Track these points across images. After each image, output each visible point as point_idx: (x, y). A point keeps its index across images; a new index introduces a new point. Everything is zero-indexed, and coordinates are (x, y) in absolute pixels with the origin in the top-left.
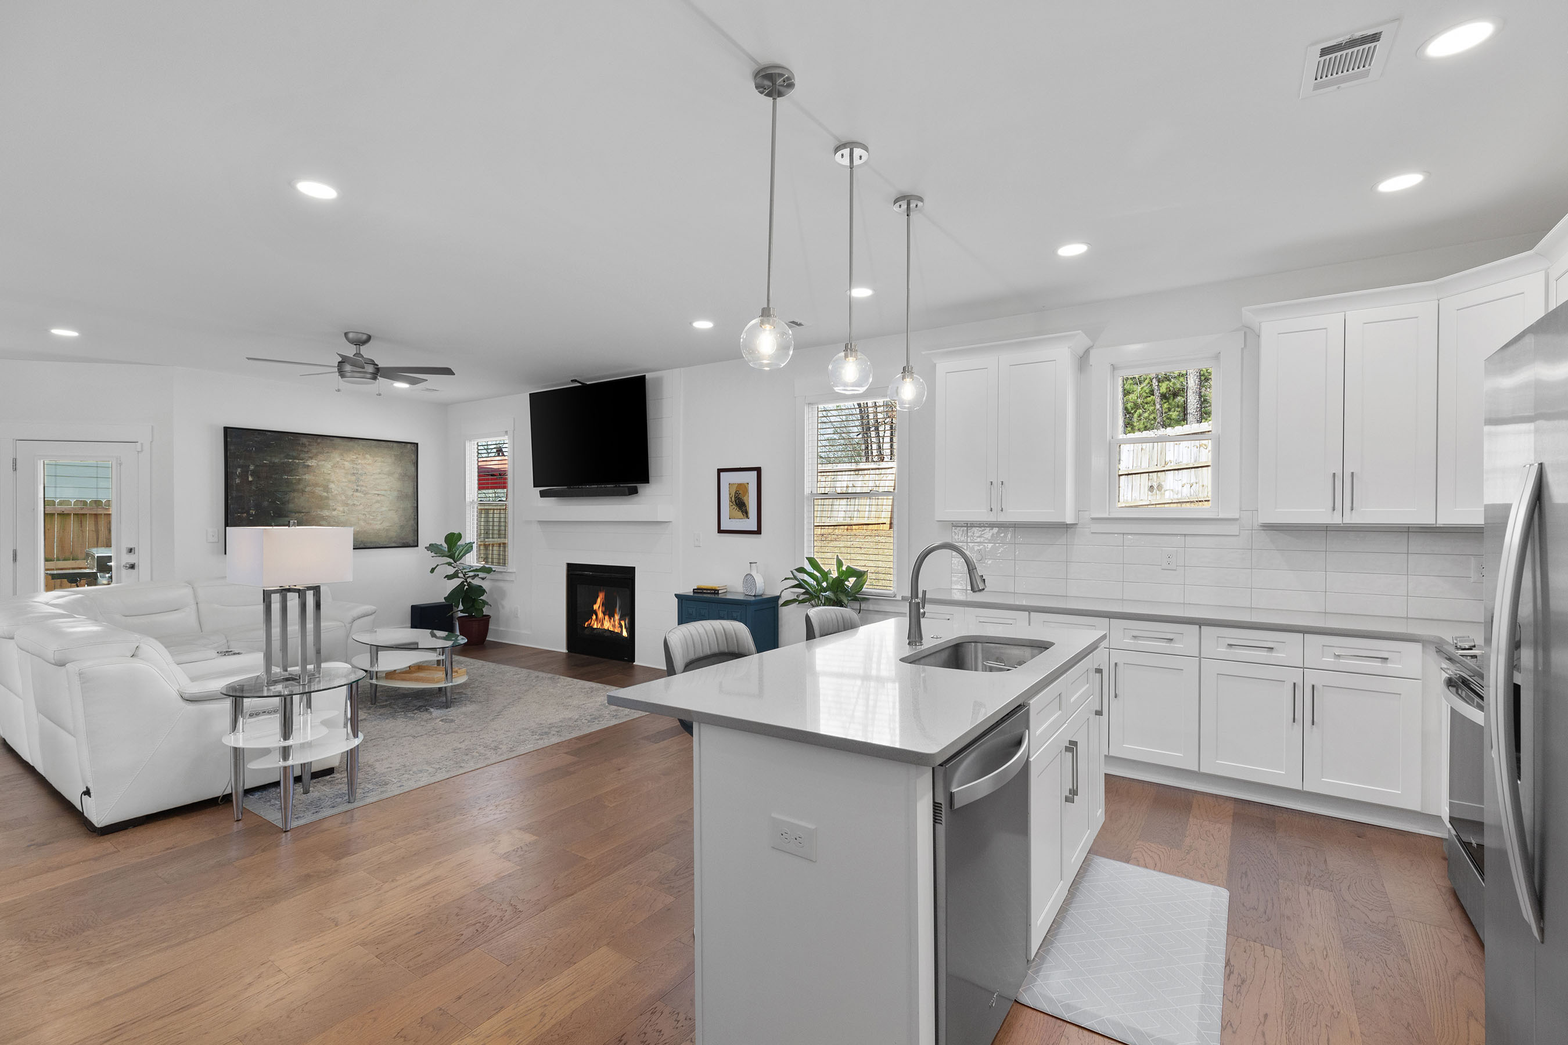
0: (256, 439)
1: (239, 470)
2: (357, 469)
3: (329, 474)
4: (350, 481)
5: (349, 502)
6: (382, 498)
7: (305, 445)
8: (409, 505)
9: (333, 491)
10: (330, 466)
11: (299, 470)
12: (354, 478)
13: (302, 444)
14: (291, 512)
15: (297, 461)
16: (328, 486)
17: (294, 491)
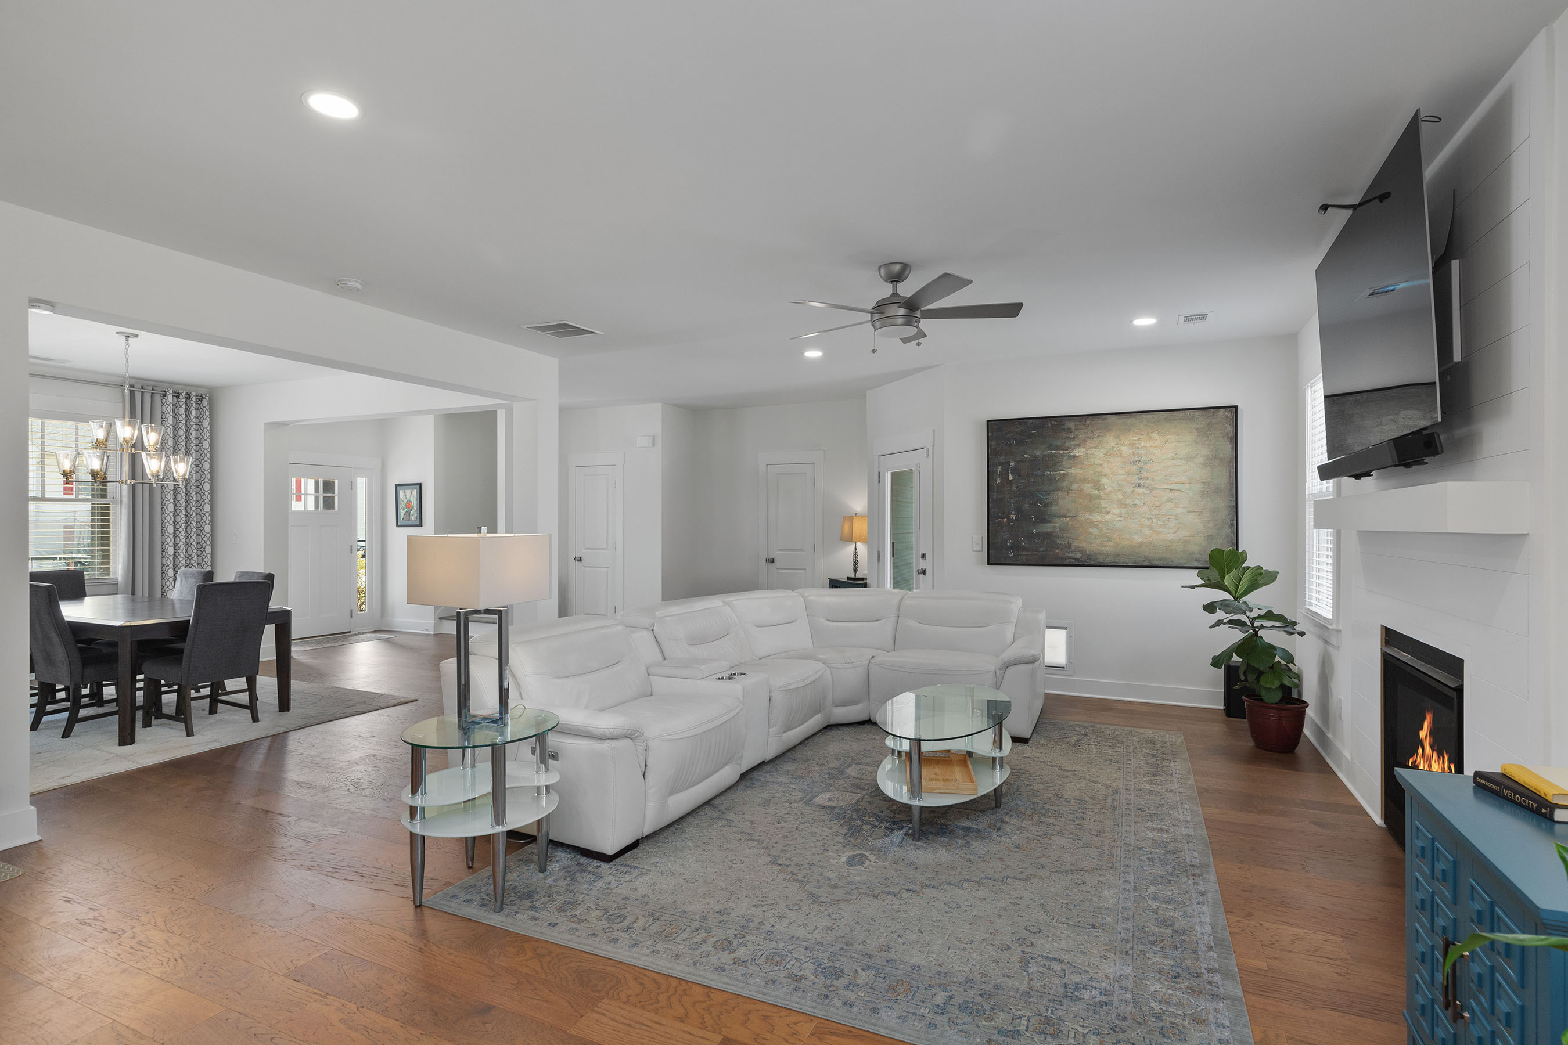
0: (1016, 430)
1: (1000, 468)
2: (1139, 455)
3: (1101, 465)
4: (1129, 473)
5: (1129, 501)
6: (1177, 494)
7: (1070, 429)
8: (1222, 503)
9: (1106, 487)
10: (1102, 455)
11: (1064, 463)
12: (1134, 468)
13: (1067, 429)
14: (1055, 516)
15: (1062, 452)
16: (1099, 481)
17: (1058, 489)
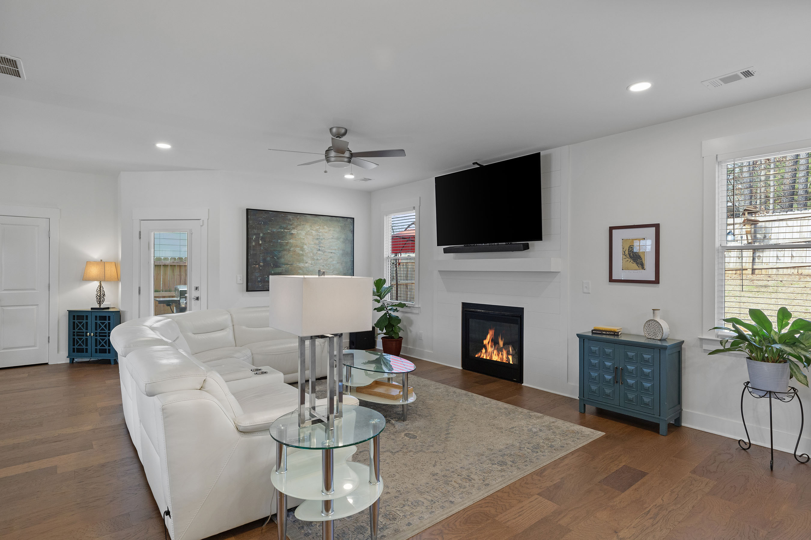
0: (264, 216)
1: (254, 237)
2: (319, 236)
3: (304, 239)
4: (315, 244)
5: (315, 257)
6: (334, 254)
7: (290, 220)
8: (348, 259)
9: (306, 250)
10: (304, 234)
11: (288, 236)
12: (317, 242)
13: (289, 219)
14: (283, 264)
15: (286, 231)
16: (303, 247)
17: (284, 250)
